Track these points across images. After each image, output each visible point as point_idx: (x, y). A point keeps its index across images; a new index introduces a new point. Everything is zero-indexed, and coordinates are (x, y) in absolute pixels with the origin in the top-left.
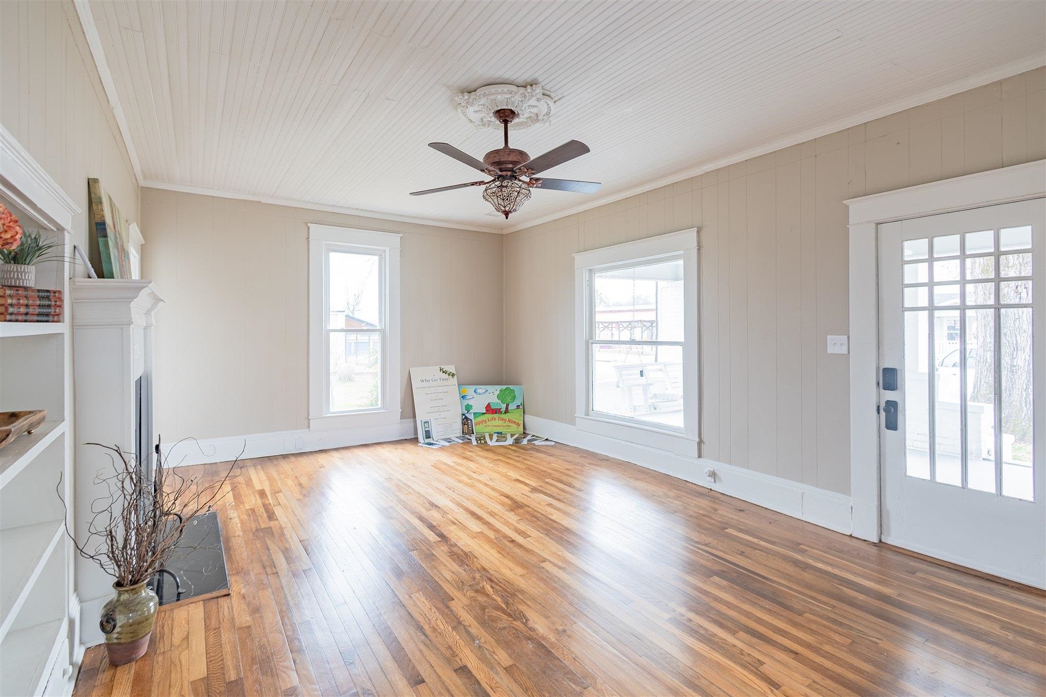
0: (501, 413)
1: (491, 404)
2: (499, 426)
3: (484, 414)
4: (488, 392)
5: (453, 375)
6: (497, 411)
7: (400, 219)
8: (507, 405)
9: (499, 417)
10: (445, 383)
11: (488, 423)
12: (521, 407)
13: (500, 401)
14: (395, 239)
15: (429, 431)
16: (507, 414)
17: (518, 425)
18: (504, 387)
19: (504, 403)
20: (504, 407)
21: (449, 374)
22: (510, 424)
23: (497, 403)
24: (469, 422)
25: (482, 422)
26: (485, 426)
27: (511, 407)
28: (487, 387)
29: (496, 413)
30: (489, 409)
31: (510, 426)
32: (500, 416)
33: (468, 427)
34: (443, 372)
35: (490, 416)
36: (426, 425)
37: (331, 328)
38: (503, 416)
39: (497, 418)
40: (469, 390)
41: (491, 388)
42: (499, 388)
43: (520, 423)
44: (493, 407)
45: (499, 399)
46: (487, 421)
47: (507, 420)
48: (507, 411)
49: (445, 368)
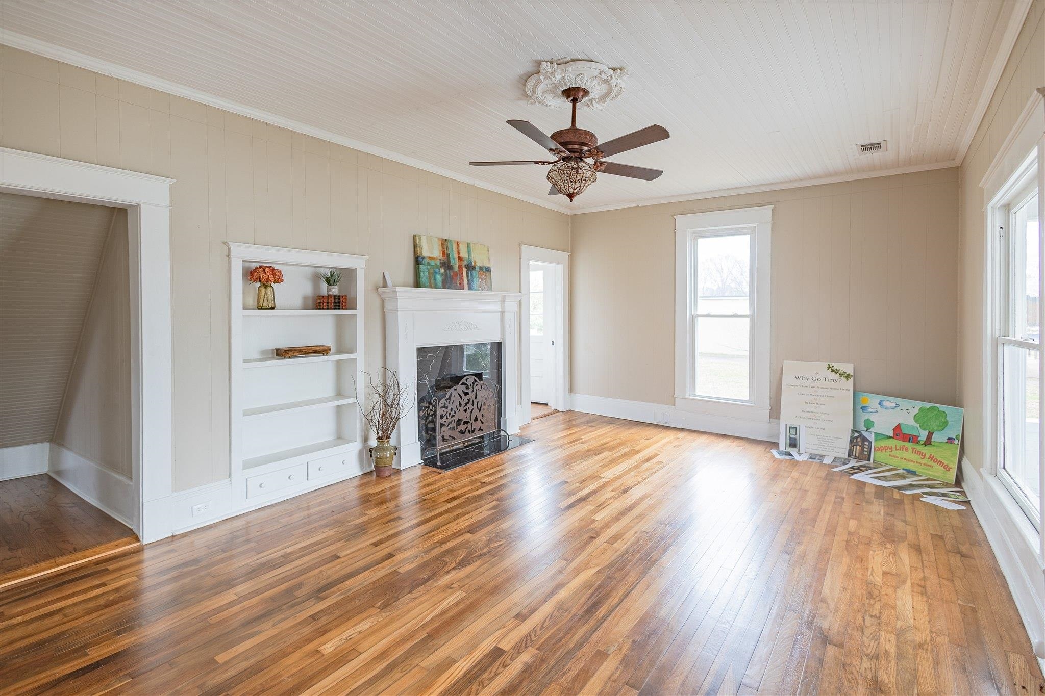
0: (918, 442)
1: (902, 427)
2: (912, 461)
3: (889, 437)
4: (900, 408)
5: (848, 377)
6: (913, 439)
7: (772, 188)
8: (930, 434)
9: (913, 449)
10: (832, 384)
11: (895, 453)
12: (956, 442)
13: (918, 425)
14: (767, 211)
15: (795, 439)
16: (928, 447)
17: (947, 468)
18: (928, 405)
19: (924, 429)
20: (923, 435)
21: (841, 375)
22: (931, 463)
23: (913, 427)
24: (867, 443)
25: (886, 448)
26: (890, 455)
27: (934, 438)
28: (900, 401)
29: (909, 442)
30: (898, 433)
31: (931, 466)
32: (915, 447)
33: (862, 450)
34: (832, 371)
35: (899, 443)
36: (793, 431)
37: (699, 313)
38: (921, 448)
39: (910, 450)
40: (872, 401)
41: (905, 403)
42: (919, 405)
43: (951, 465)
44: (905, 431)
45: (916, 422)
46: (894, 449)
47: (928, 456)
48: (928, 442)
49: (836, 366)
